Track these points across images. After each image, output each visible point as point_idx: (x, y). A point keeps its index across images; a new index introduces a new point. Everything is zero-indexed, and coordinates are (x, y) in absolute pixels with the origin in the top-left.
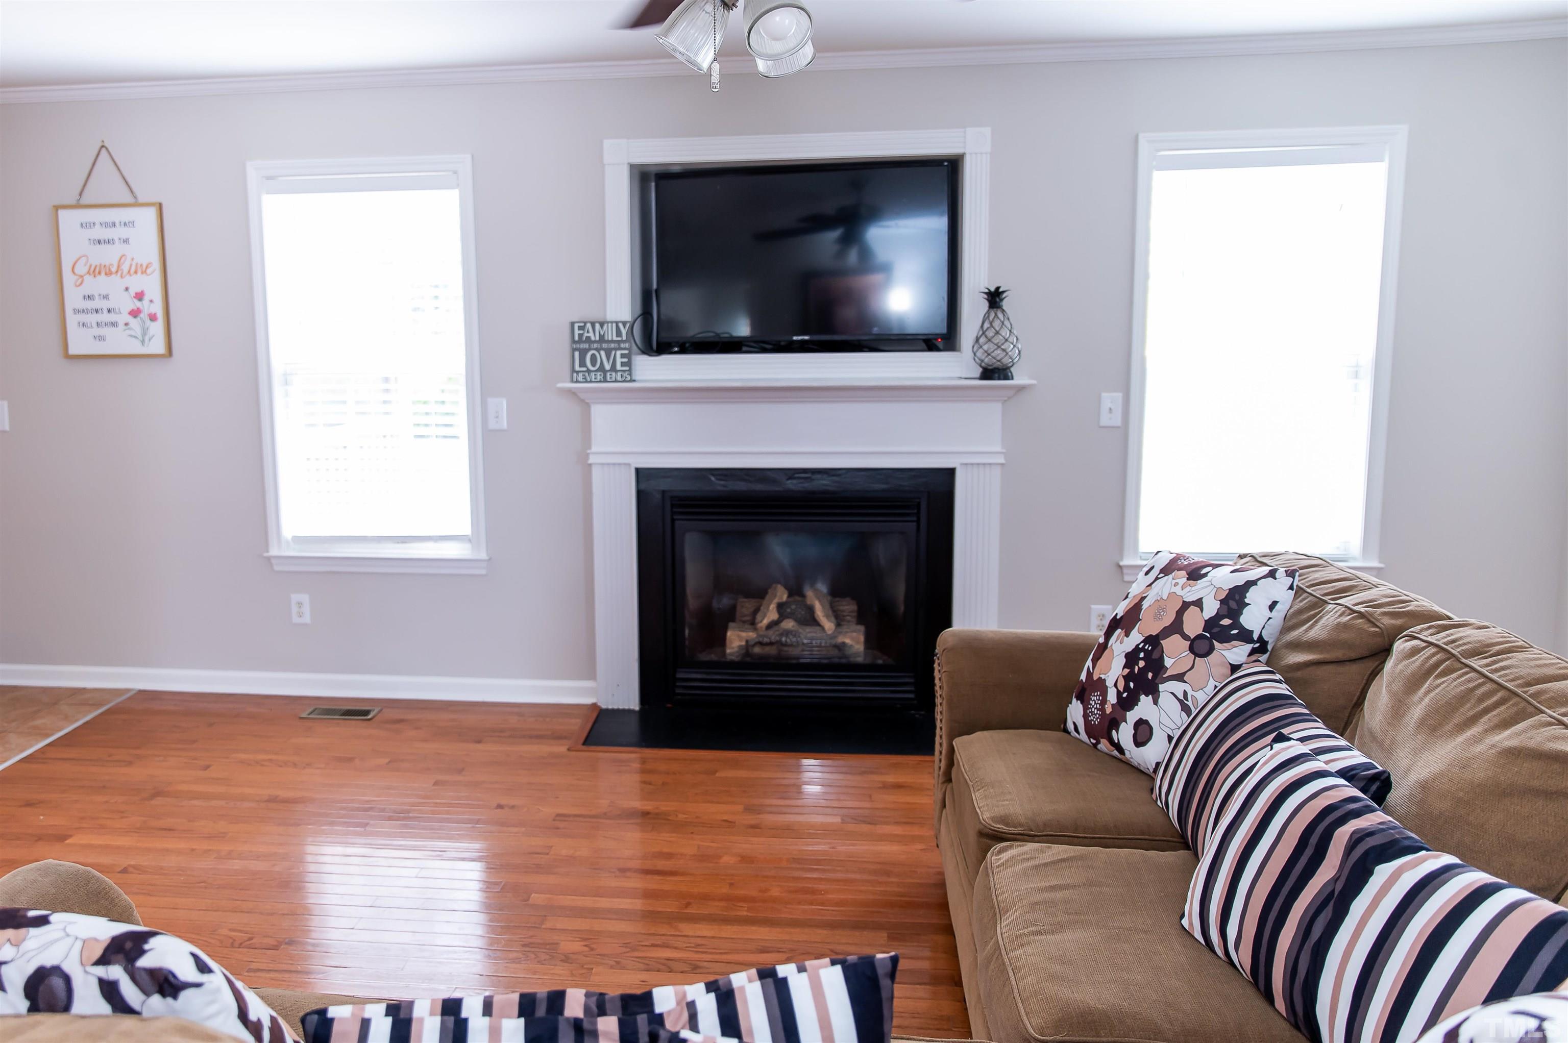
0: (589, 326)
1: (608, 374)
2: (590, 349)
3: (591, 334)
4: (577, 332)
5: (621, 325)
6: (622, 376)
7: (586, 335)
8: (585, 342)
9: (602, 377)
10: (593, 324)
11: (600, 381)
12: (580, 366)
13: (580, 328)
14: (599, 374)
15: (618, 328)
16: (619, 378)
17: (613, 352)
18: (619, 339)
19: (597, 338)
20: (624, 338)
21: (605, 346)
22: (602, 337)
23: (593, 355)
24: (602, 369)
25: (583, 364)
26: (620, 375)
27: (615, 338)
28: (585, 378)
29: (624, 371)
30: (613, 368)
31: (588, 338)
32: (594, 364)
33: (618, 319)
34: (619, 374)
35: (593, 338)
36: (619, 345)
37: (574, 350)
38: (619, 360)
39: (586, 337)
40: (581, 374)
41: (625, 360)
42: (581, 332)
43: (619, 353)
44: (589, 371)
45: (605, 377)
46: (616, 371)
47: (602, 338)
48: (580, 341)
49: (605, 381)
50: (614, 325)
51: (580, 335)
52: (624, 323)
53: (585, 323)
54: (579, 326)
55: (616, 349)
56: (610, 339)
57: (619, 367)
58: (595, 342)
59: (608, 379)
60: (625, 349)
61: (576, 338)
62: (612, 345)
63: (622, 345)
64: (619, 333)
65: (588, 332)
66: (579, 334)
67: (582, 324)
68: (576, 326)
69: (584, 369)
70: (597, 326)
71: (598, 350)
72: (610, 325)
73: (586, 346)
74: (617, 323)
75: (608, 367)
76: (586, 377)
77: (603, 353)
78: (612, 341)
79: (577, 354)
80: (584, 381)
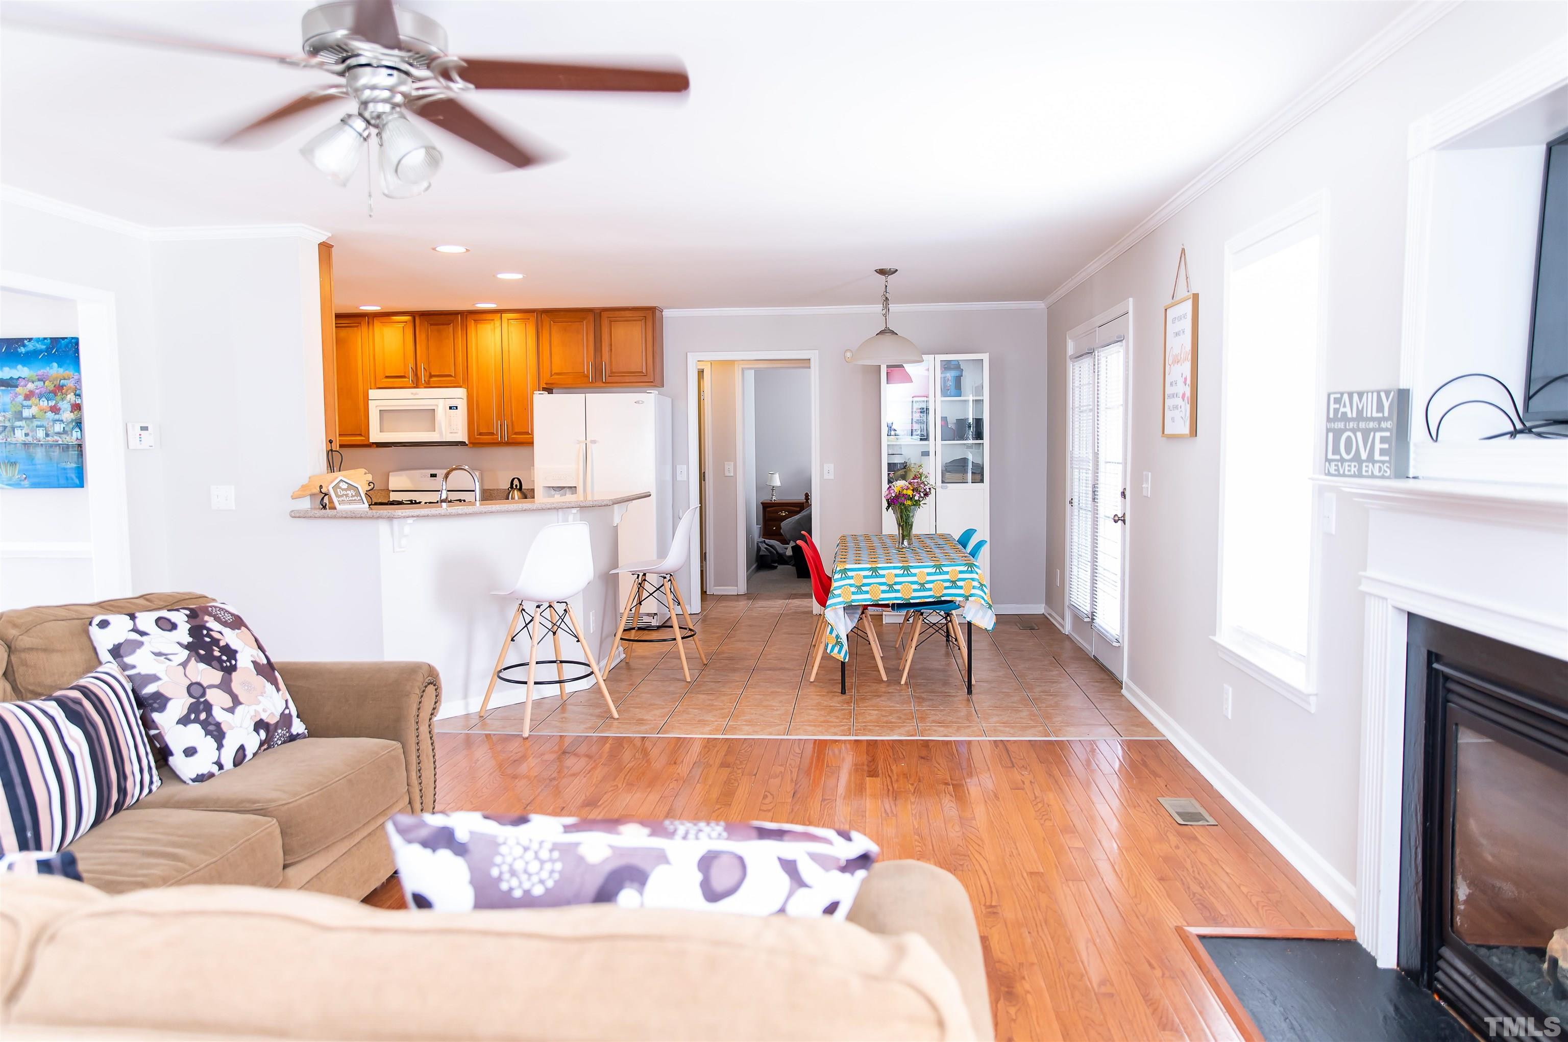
0: (1346, 397)
1: (1364, 464)
2: (1346, 430)
3: (1348, 410)
4: (1332, 406)
5: (1383, 395)
6: (1380, 468)
7: (1342, 410)
8: (1341, 420)
9: (1356, 469)
10: (1350, 395)
11: (1354, 476)
12: (1333, 453)
13: (1337, 401)
14: (1353, 464)
15: (1379, 397)
16: (1376, 473)
17: (1372, 434)
18: (1380, 415)
19: (1354, 415)
20: (1386, 414)
21: (1362, 425)
22: (1360, 412)
23: (1349, 438)
24: (1357, 458)
25: (1336, 451)
26: (1378, 467)
27: (1375, 415)
28: (1338, 470)
29: (1383, 462)
30: (1371, 458)
31: (1344, 414)
32: (1348, 451)
33: (1379, 387)
34: (1377, 465)
35: (1349, 415)
36: (1379, 424)
37: (1328, 430)
38: (1378, 446)
39: (1342, 413)
40: (1333, 464)
41: (1386, 446)
42: (1337, 406)
43: (1378, 435)
44: (1342, 460)
45: (1360, 469)
46: (1374, 462)
47: (1360, 416)
48: (1335, 419)
49: (1360, 475)
50: (1375, 395)
51: (1336, 411)
52: (1387, 393)
53: (1342, 394)
54: (1335, 398)
55: (1375, 430)
56: (1369, 415)
57: (1377, 457)
58: (1352, 419)
59: (1364, 473)
60: (1386, 430)
61: (1331, 416)
62: (1372, 425)
63: (1383, 425)
64: (1380, 408)
65: (1345, 406)
66: (1334, 409)
67: (1339, 396)
68: (1332, 397)
69: (1338, 457)
70: (1356, 397)
71: (1354, 431)
72: (1370, 394)
73: (1340, 425)
74: (1378, 393)
75: (1364, 456)
76: (1339, 468)
77: (1359, 435)
78: (1372, 419)
79: (1331, 435)
80: (1336, 473)
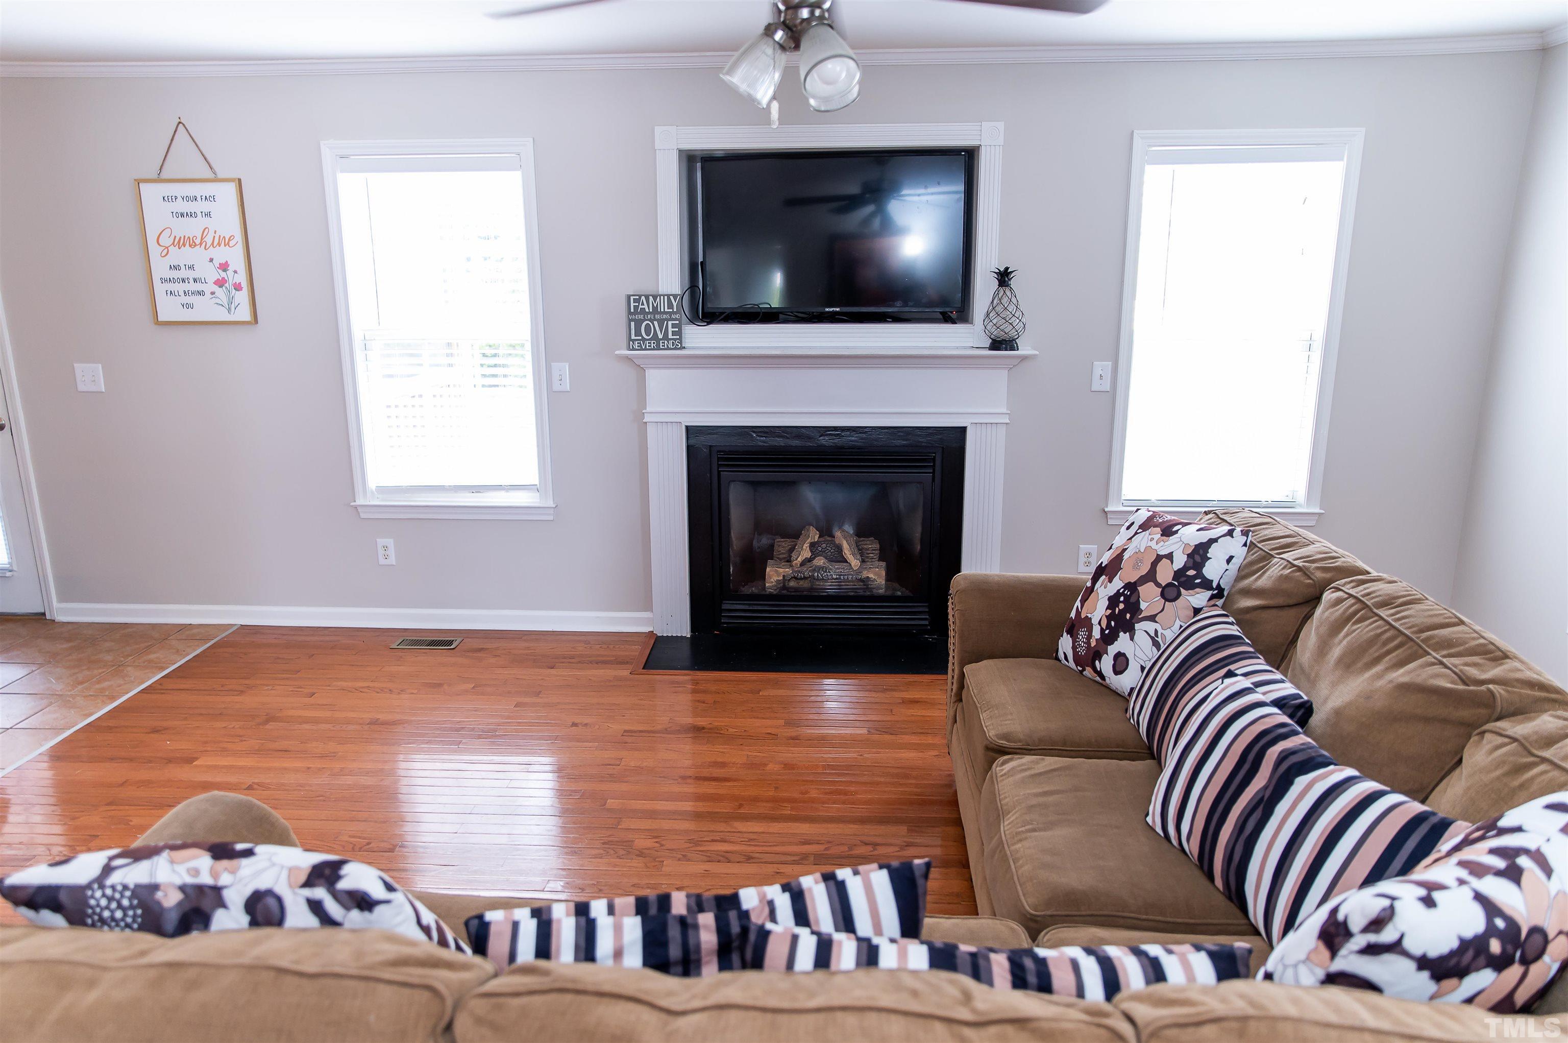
0: (643, 298)
1: (661, 342)
2: (644, 320)
3: (646, 306)
4: (632, 304)
5: (671, 297)
6: (673, 344)
7: (641, 307)
8: (640, 313)
9: (655, 345)
10: (647, 298)
11: (654, 349)
12: (636, 335)
13: (636, 300)
14: (652, 342)
15: (669, 299)
16: (671, 346)
17: (666, 322)
18: (671, 310)
19: (651, 310)
20: (675, 310)
21: (658, 317)
22: (655, 309)
23: (647, 325)
24: (655, 338)
25: (638, 333)
27: (666, 310)
28: (640, 346)
29: (675, 340)
30: (666, 337)
31: (643, 310)
32: (648, 334)
33: (669, 293)
34: (671, 342)
35: (647, 310)
36: (671, 316)
37: (630, 321)
38: (670, 330)
39: (641, 309)
40: (636, 343)
41: (676, 330)
42: (636, 304)
43: (670, 323)
44: (644, 340)
45: (658, 345)
46: (668, 340)
48: (636, 312)
49: (658, 349)
50: (666, 297)
51: (636, 307)
52: (675, 296)
53: (640, 296)
54: (634, 299)
55: (668, 320)
56: (662, 310)
57: (670, 336)
58: (649, 313)
59: (661, 347)
60: (676, 319)
61: (632, 310)
62: (665, 316)
63: (674, 317)
64: (670, 305)
65: (643, 304)
66: (634, 306)
67: (637, 297)
68: (632, 298)
69: (640, 338)
70: (651, 299)
71: (652, 321)
72: (662, 297)
73: (640, 317)
74: (668, 296)
75: (660, 336)
76: (641, 344)
77: (656, 323)
78: (665, 313)
79: (633, 324)
80: (640, 348)
